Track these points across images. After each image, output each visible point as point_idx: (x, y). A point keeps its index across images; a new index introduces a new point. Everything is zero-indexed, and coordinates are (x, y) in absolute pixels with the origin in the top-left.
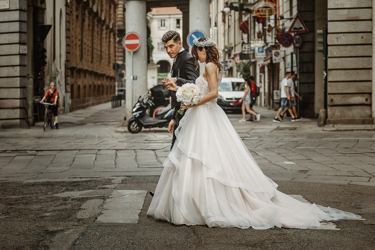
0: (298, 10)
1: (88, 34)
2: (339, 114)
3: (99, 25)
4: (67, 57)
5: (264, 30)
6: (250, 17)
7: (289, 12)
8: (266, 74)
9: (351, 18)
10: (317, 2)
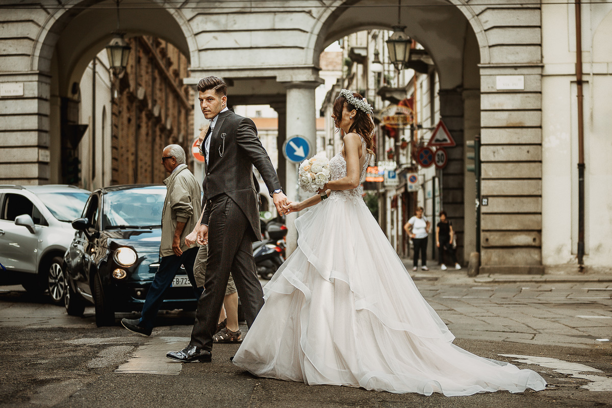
0: (441, 114)
1: (146, 148)
2: (496, 259)
3: (163, 136)
4: (113, 176)
5: (396, 147)
6: (378, 131)
7: (429, 121)
8: (400, 209)
9: (512, 124)
10: (468, 104)
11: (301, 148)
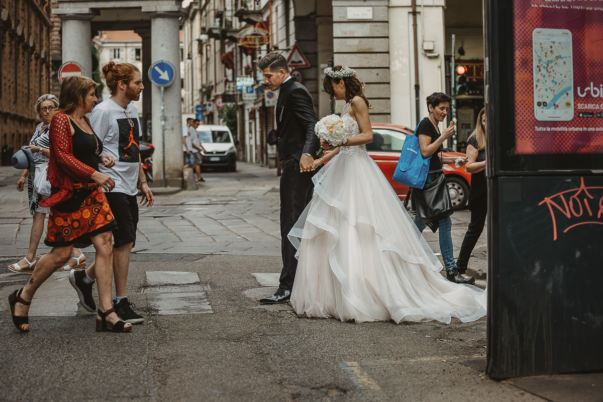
0: (296, 39)
1: (10, 65)
3: (26, 54)
5: (253, 64)
6: (236, 48)
7: (285, 42)
8: (258, 121)
9: (363, 50)
10: (321, 29)
11: (166, 72)
